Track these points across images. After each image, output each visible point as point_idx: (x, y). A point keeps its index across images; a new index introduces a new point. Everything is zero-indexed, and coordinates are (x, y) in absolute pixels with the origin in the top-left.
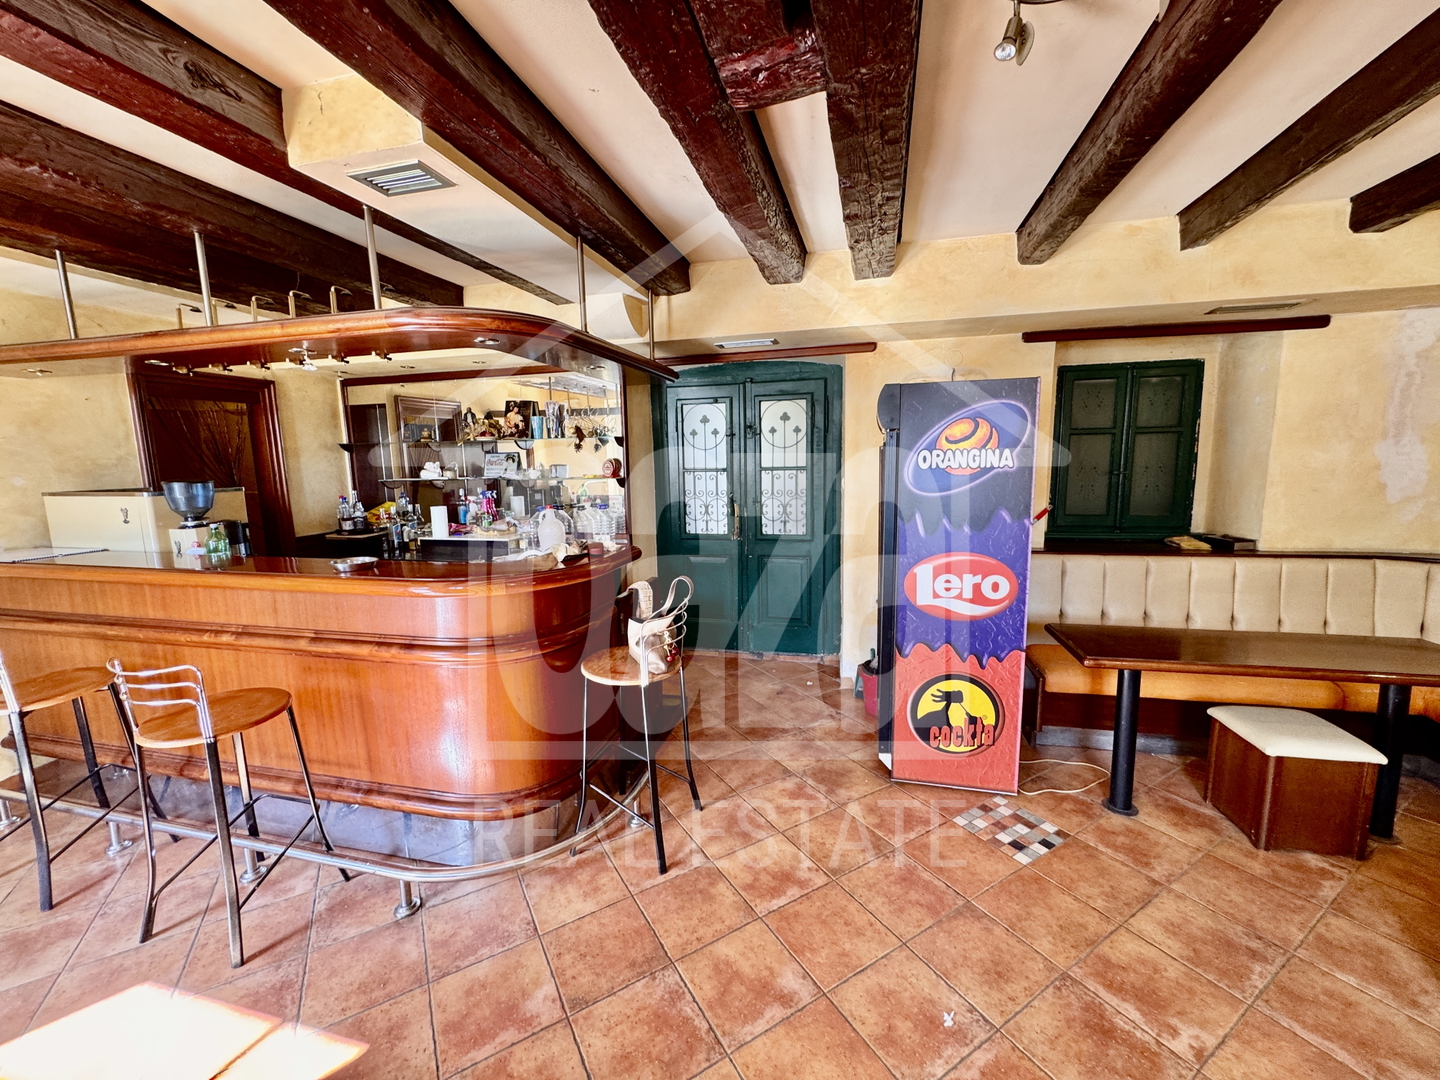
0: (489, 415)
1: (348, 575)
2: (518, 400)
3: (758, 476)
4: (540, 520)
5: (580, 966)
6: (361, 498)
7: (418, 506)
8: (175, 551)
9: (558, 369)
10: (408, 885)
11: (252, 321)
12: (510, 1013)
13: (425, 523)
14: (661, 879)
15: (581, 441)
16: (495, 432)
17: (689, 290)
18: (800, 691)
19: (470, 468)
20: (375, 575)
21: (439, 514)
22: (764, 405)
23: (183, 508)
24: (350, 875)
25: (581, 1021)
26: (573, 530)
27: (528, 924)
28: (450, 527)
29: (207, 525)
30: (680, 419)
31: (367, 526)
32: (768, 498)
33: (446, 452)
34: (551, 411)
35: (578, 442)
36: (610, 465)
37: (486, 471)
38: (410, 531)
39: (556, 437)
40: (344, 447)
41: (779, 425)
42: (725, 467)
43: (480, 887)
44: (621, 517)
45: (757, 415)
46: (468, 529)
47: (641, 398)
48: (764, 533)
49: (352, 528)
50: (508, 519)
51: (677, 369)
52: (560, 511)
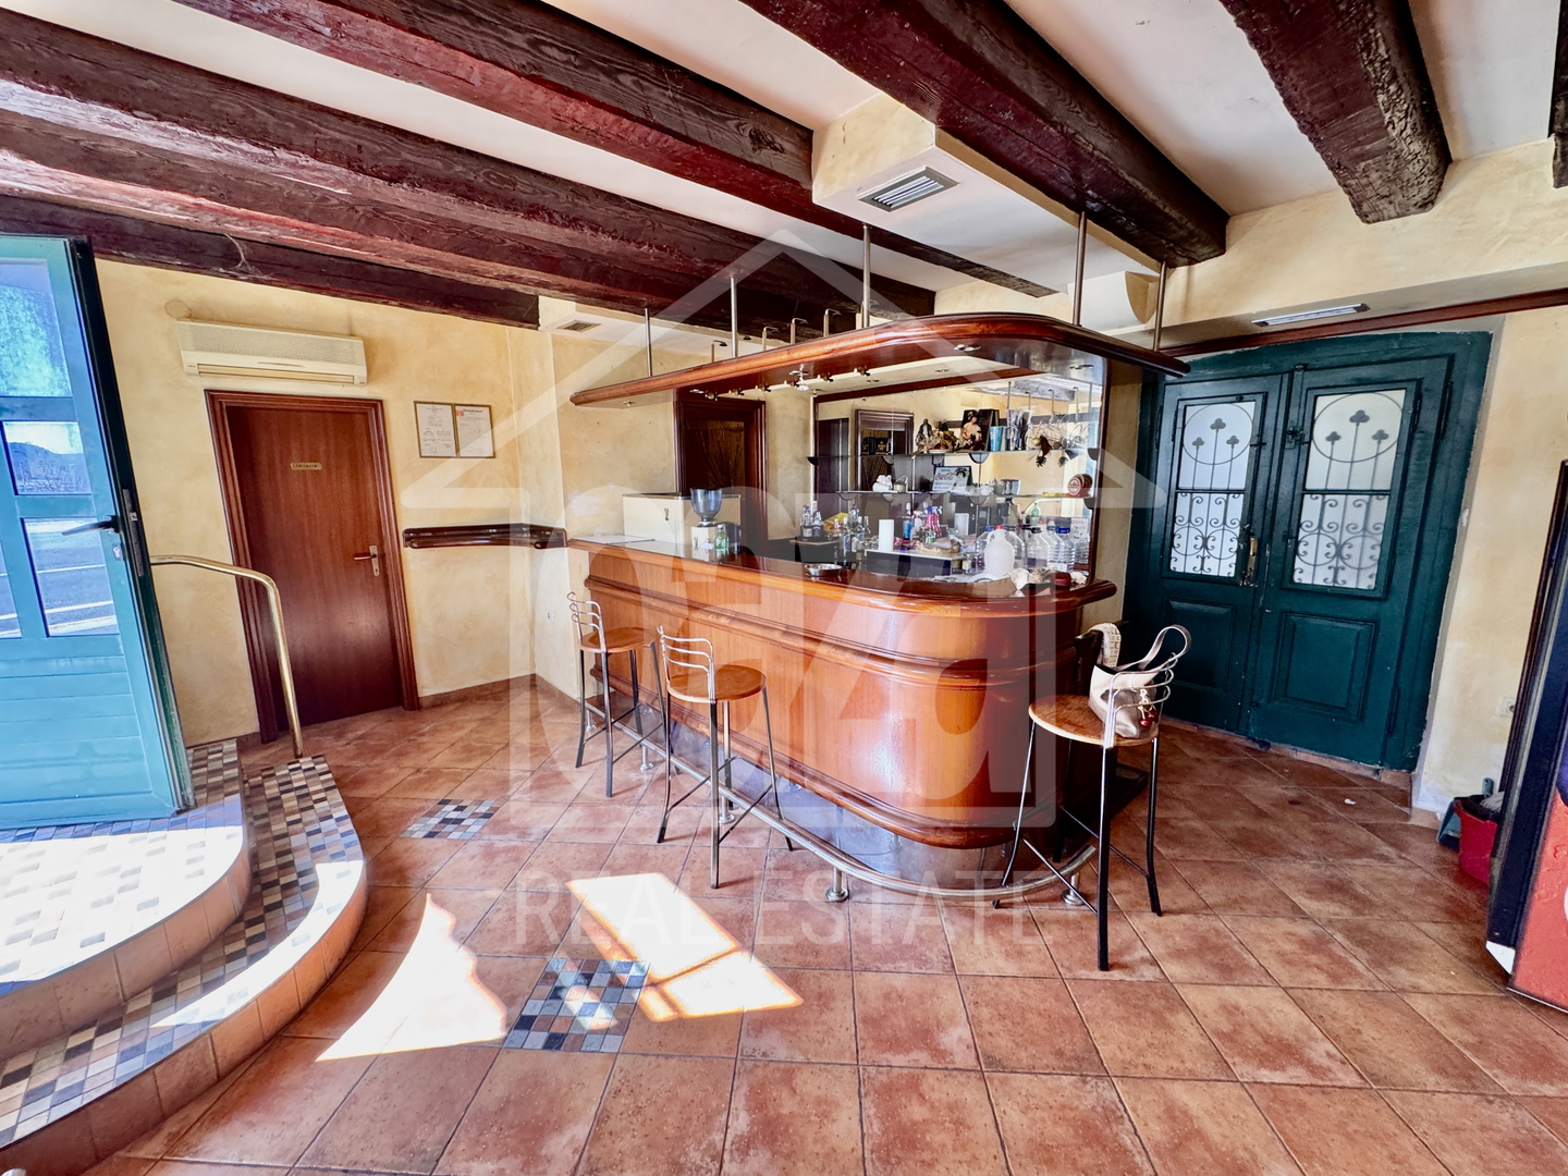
0: (944, 426)
1: (818, 579)
2: (977, 409)
3: (1296, 502)
4: (988, 540)
5: (998, 1026)
6: (820, 509)
7: (866, 518)
8: (694, 544)
9: (1026, 371)
10: (840, 873)
11: (762, 350)
12: (924, 1036)
13: (871, 536)
14: (1100, 975)
15: (1044, 454)
16: (949, 444)
17: (1223, 253)
18: (1330, 808)
19: (918, 482)
20: (838, 582)
21: (886, 527)
22: (1322, 402)
23: (702, 511)
24: (793, 846)
25: (996, 1082)
26: (1023, 555)
27: (946, 957)
28: (895, 541)
29: (716, 525)
30: (1180, 424)
31: (822, 534)
32: (1311, 533)
33: (899, 465)
34: (1013, 420)
35: (1041, 454)
36: (1077, 482)
37: (934, 485)
38: (858, 542)
39: (1016, 449)
40: (810, 459)
41: (1347, 430)
42: (1242, 487)
43: (901, 901)
44: (1083, 544)
45: (1308, 416)
46: (911, 544)
47: (1129, 402)
48: (1296, 580)
49: (810, 535)
50: (952, 537)
51: (1186, 359)
52: (1011, 533)
